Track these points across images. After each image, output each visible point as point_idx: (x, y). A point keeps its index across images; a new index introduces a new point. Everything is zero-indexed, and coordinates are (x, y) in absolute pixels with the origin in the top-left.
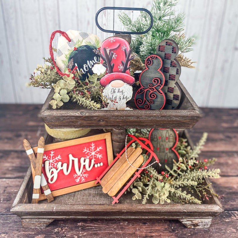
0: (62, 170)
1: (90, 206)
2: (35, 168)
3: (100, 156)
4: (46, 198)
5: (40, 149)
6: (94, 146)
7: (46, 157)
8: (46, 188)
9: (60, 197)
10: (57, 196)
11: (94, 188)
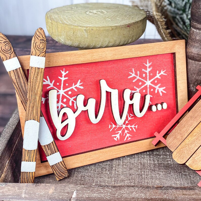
0: (85, 113)
1: (159, 191)
2: (24, 102)
3: (161, 90)
4: (50, 171)
5: (37, 57)
6: (150, 67)
7: (51, 82)
8: (51, 149)
9: (80, 170)
10: (75, 168)
11: (148, 153)
